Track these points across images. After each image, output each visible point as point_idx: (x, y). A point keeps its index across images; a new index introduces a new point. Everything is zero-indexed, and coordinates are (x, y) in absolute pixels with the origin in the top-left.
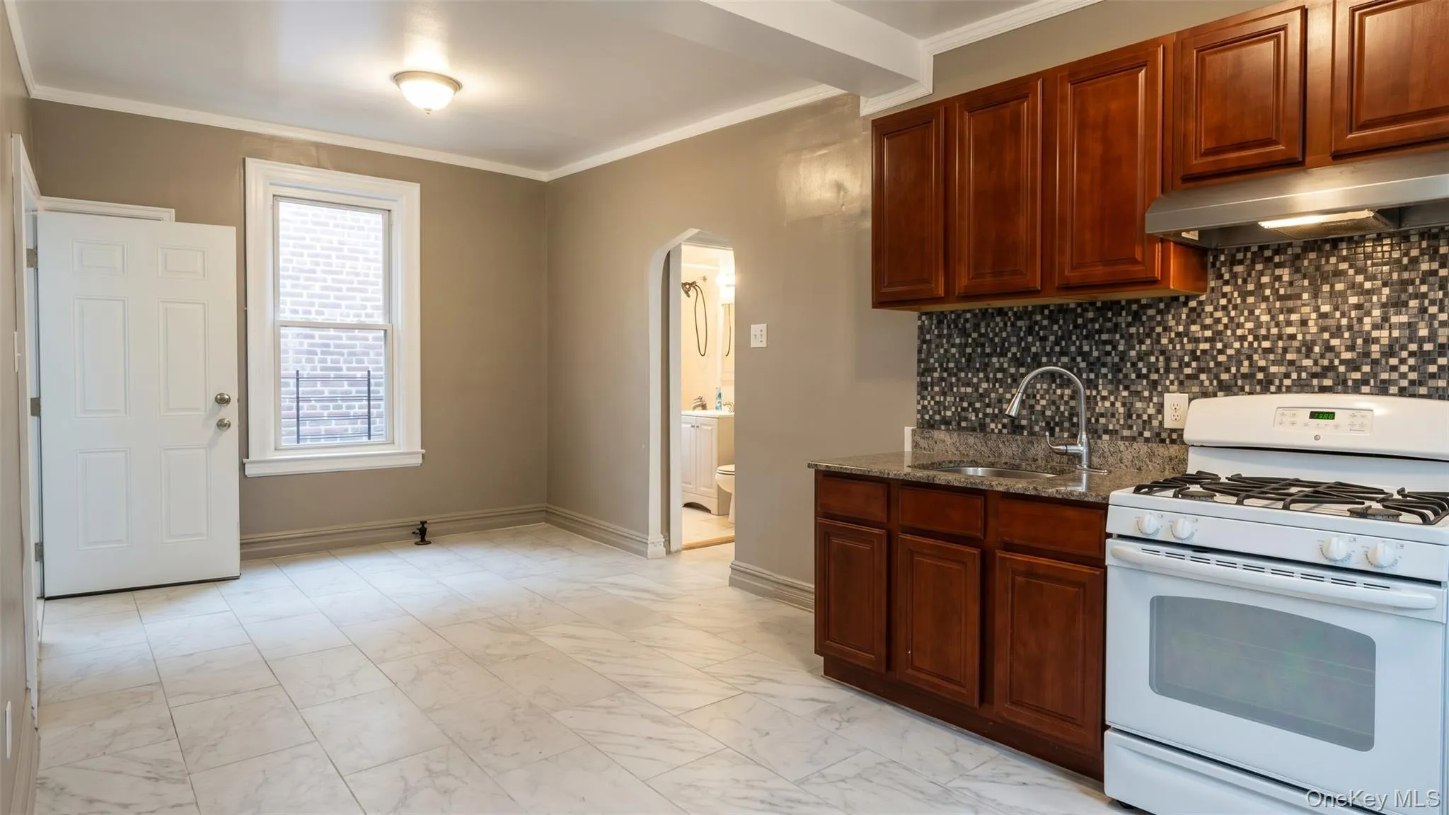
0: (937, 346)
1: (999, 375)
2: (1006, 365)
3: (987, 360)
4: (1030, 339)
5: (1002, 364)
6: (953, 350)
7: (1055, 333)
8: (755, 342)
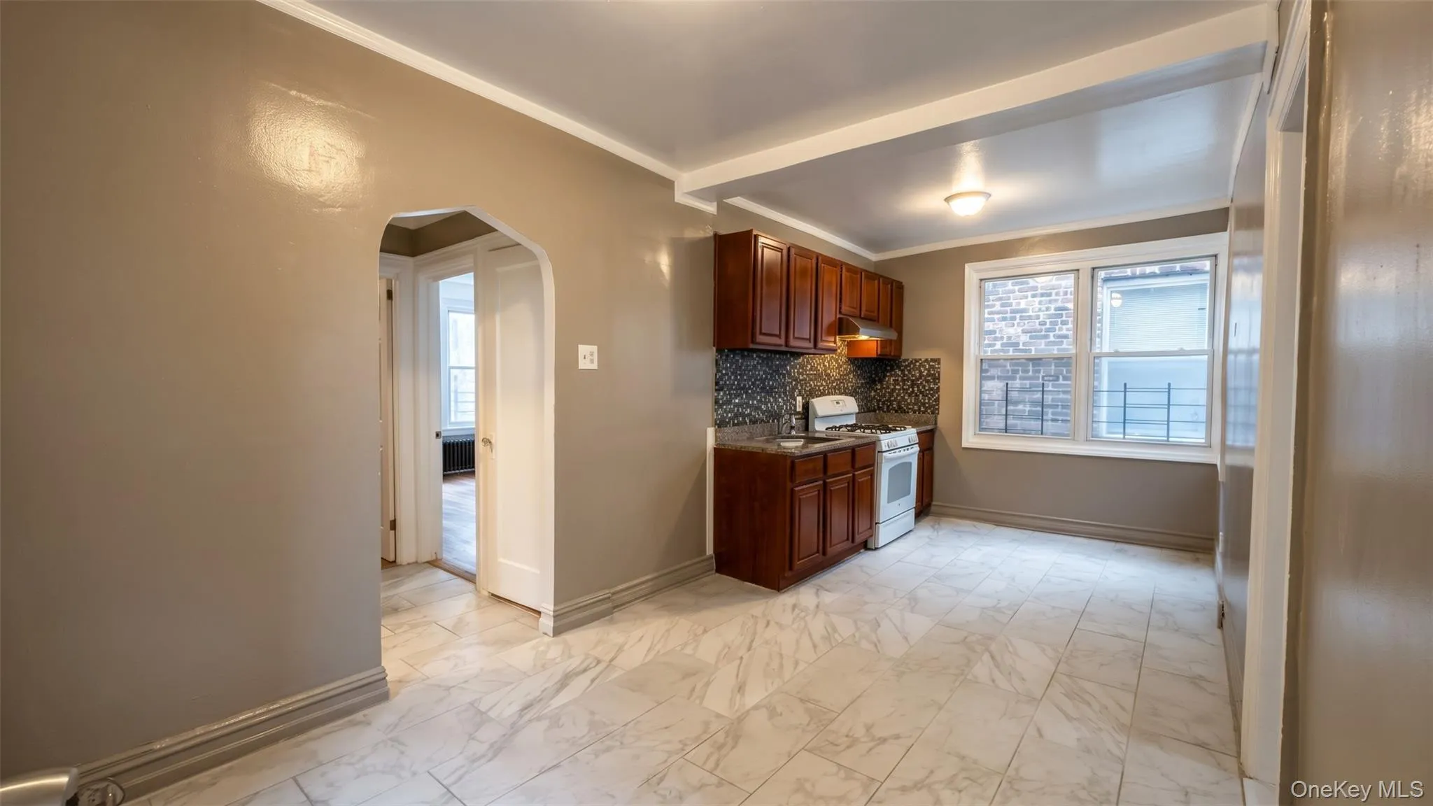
8: (584, 364)
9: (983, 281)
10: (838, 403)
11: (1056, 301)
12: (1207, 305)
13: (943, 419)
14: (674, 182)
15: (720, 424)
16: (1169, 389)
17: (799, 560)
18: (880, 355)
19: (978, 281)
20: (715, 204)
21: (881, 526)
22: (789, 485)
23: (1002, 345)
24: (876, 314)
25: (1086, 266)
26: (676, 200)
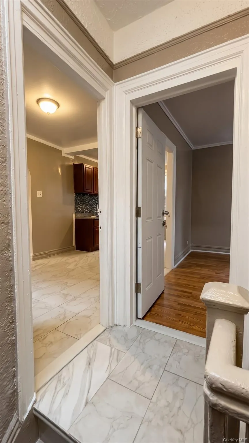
8: (38, 196)
14: (62, 151)
15: (76, 213)
17: (96, 244)
20: (74, 157)
22: (93, 226)
26: (62, 155)
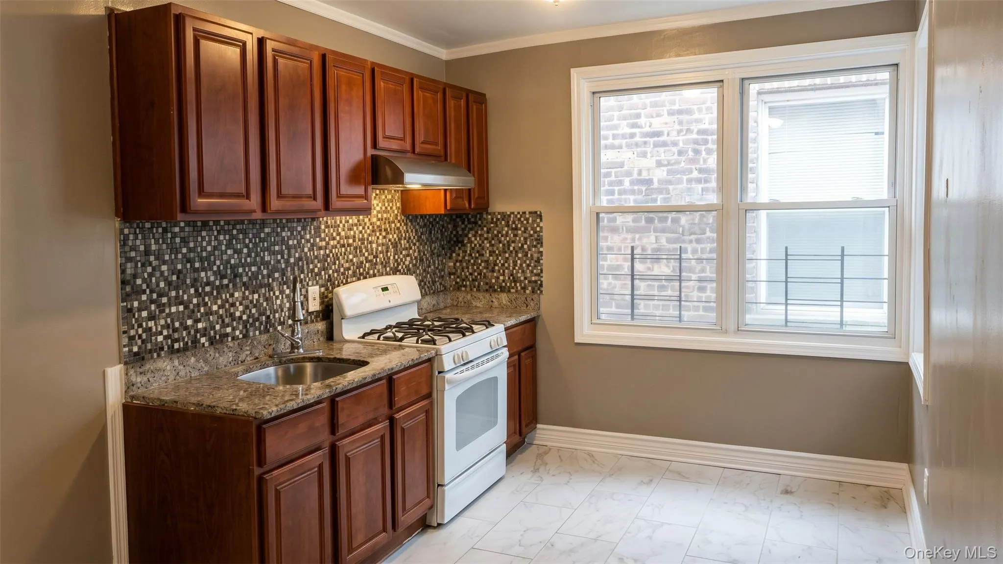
0: (143, 265)
1: (208, 289)
2: (212, 279)
3: (196, 275)
4: (229, 252)
5: (208, 278)
6: (164, 268)
7: (247, 246)
9: (598, 95)
10: (385, 289)
11: (698, 121)
12: (886, 127)
13: (548, 302)
16: (843, 255)
18: (451, 209)
19: (590, 95)
21: (446, 488)
22: (257, 471)
23: (632, 183)
24: (440, 147)
25: (731, 76)
